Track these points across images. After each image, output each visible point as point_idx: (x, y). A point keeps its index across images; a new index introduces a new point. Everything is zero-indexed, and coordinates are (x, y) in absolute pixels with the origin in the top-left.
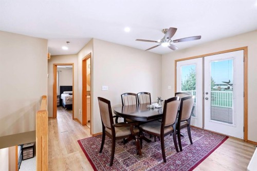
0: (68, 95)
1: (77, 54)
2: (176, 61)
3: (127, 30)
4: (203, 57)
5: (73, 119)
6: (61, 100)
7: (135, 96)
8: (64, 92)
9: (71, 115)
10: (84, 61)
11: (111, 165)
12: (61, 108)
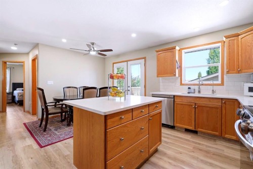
0: (21, 91)
1: (28, 54)
2: (114, 63)
3: (64, 41)
4: (127, 61)
5: (24, 111)
6: (14, 97)
7: (76, 89)
8: (17, 89)
9: (22, 109)
10: (34, 60)
11: (45, 131)
12: (13, 104)
